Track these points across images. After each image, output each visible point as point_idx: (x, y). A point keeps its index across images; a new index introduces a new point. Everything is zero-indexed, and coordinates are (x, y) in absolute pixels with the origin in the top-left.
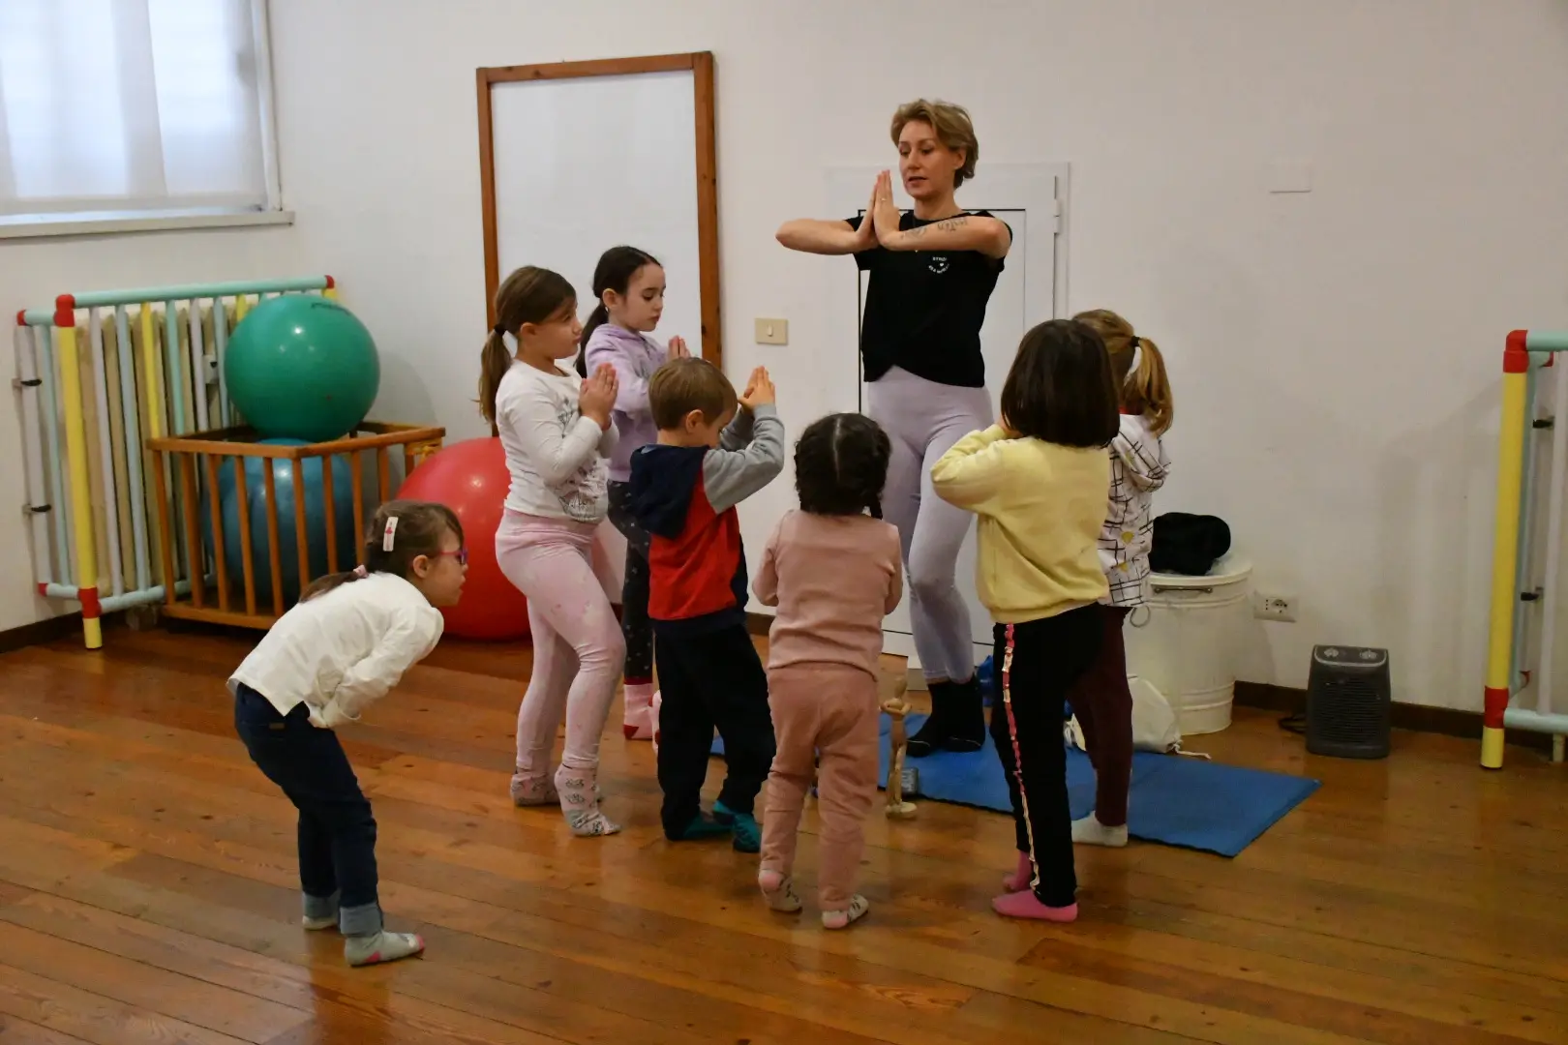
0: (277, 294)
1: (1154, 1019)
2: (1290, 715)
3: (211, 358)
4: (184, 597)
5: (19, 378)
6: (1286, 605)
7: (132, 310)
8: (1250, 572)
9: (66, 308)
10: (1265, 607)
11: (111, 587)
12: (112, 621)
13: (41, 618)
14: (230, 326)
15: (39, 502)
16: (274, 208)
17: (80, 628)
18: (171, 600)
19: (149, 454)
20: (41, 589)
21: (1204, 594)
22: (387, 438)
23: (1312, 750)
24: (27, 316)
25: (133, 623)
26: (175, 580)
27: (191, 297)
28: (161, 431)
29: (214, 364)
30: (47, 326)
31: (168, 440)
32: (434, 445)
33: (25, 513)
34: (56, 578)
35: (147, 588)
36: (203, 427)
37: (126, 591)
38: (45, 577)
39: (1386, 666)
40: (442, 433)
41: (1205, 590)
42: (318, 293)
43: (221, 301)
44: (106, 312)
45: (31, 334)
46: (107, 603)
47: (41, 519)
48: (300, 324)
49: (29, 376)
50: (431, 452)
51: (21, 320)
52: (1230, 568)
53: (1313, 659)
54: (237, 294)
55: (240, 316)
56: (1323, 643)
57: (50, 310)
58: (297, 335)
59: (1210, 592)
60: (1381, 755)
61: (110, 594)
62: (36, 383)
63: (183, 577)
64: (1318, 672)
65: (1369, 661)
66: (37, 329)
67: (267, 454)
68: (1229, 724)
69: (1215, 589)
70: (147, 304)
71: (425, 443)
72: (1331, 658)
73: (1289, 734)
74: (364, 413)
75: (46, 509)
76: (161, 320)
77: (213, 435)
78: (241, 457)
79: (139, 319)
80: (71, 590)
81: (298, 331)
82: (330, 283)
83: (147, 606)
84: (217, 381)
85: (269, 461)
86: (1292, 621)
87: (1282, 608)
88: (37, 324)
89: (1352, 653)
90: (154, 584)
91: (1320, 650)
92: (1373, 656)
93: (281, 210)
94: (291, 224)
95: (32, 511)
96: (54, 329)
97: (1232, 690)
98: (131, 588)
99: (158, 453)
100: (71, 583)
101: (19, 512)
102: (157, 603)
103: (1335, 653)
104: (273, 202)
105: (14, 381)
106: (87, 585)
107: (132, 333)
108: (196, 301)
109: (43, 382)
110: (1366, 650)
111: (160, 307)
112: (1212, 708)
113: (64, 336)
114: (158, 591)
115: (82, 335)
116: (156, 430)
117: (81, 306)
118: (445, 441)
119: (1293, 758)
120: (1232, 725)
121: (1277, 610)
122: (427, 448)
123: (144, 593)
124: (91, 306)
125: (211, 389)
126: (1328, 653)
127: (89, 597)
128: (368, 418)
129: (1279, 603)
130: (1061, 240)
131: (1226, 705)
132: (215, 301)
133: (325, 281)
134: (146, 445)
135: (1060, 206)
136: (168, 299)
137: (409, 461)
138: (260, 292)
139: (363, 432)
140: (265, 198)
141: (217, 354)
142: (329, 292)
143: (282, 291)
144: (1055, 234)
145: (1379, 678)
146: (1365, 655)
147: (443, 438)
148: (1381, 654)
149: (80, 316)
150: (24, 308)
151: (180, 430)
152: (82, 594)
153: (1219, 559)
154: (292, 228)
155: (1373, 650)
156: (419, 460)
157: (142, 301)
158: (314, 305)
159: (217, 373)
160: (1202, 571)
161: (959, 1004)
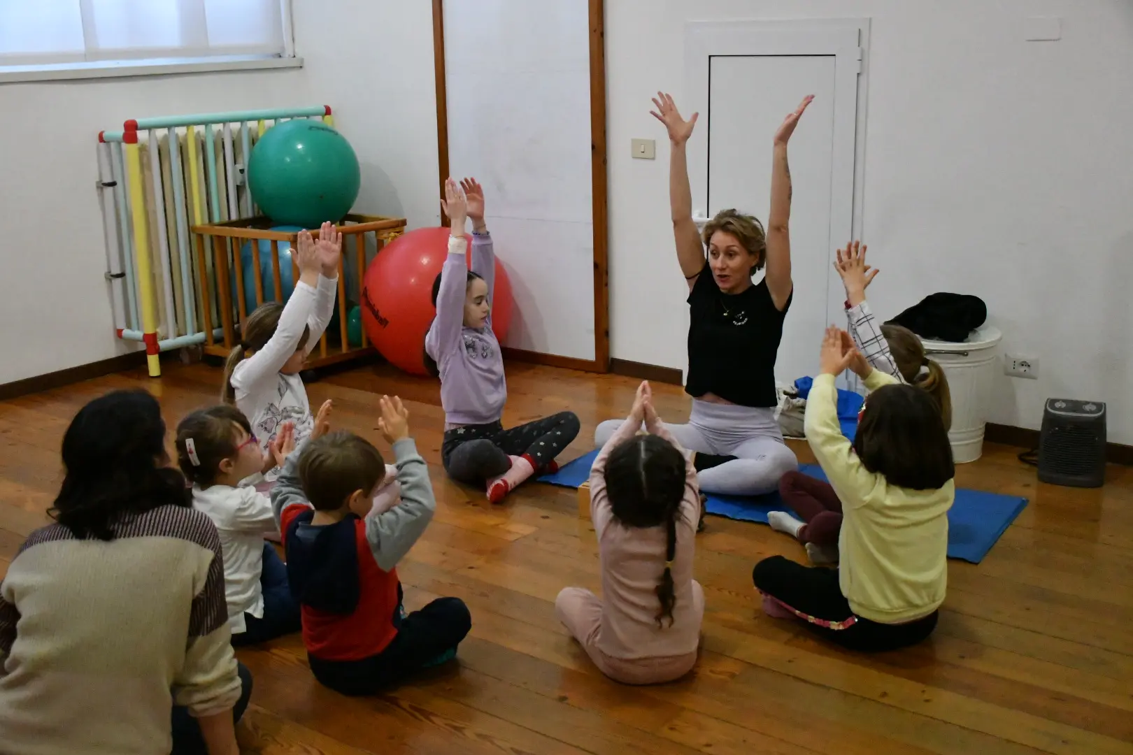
0: (289, 119)
1: (884, 694)
2: (1028, 450)
3: (239, 166)
4: (218, 341)
5: (101, 181)
6: (1029, 366)
7: (181, 131)
8: (1000, 339)
9: (131, 130)
10: (1013, 367)
11: (167, 334)
12: (167, 357)
13: (120, 354)
14: (253, 142)
15: (116, 271)
16: (289, 55)
17: (146, 362)
18: (211, 342)
19: (194, 236)
20: (119, 333)
21: (961, 357)
22: (365, 226)
23: (1042, 479)
24: (104, 135)
25: (186, 358)
26: (213, 328)
27: (224, 122)
28: (202, 219)
29: (242, 171)
30: (119, 143)
31: (207, 227)
32: (398, 232)
33: (106, 278)
34: (129, 326)
35: (194, 333)
36: (234, 217)
37: (179, 335)
38: (121, 324)
39: (1103, 417)
40: (404, 223)
41: (964, 353)
42: (318, 119)
43: (246, 124)
44: (161, 133)
45: (109, 147)
46: (163, 344)
47: (118, 281)
48: (301, 142)
49: (107, 180)
50: (396, 236)
51: (101, 139)
52: (986, 336)
53: (1046, 411)
54: (258, 119)
55: (261, 135)
56: (1053, 396)
57: (120, 132)
58: (298, 149)
59: (967, 355)
60: (1098, 484)
61: (167, 338)
62: (113, 184)
63: (220, 326)
64: (1049, 419)
65: (1091, 412)
66: (113, 145)
67: (274, 238)
68: (979, 456)
69: (970, 353)
70: (191, 127)
71: (391, 230)
72: (1060, 409)
73: (1027, 466)
74: (349, 208)
75: (122, 275)
76: (203, 139)
77: (242, 223)
78: (256, 240)
79: (186, 138)
80: (138, 334)
81: (300, 147)
82: (328, 111)
83: (194, 346)
84: (243, 183)
85: (275, 242)
86: (1034, 378)
87: (1026, 368)
88: (113, 141)
89: (1076, 405)
90: (199, 331)
91: (1052, 402)
92: (1094, 408)
93: (294, 57)
94: (301, 67)
95: (111, 277)
96: (124, 145)
97: (983, 430)
98: (183, 333)
99: (201, 236)
100: (139, 329)
101: (103, 279)
102: (202, 344)
103: (1064, 405)
104: (289, 52)
105: (97, 183)
106: (150, 331)
107: (181, 148)
108: (227, 124)
109: (118, 184)
110: (1087, 403)
111: (201, 128)
112: (967, 445)
113: (131, 150)
114: (201, 336)
115: (143, 150)
116: (199, 219)
117: (143, 128)
118: (407, 229)
119: (1027, 486)
120: (982, 456)
121: (1022, 369)
122: (393, 234)
123: (193, 337)
124: (150, 128)
125: (240, 189)
126: (1058, 405)
127: (151, 339)
128: (351, 212)
129: (1023, 364)
130: (861, 78)
131: (978, 442)
132: (242, 125)
133: (324, 110)
134: (191, 229)
135: (862, 52)
136: (206, 123)
137: (380, 244)
138: (276, 118)
139: (349, 222)
140: (283, 48)
141: (243, 163)
142: (327, 117)
143: (291, 116)
144: (858, 74)
145: (1099, 425)
146: (1087, 408)
147: (405, 227)
148: (1100, 406)
149: (142, 135)
150: (103, 130)
151: (216, 219)
152: (146, 337)
153: (976, 329)
154: (301, 71)
155: (1094, 403)
156: (387, 242)
157: (188, 125)
158: (311, 128)
159: (244, 177)
160: (961, 338)
161: (733, 676)
